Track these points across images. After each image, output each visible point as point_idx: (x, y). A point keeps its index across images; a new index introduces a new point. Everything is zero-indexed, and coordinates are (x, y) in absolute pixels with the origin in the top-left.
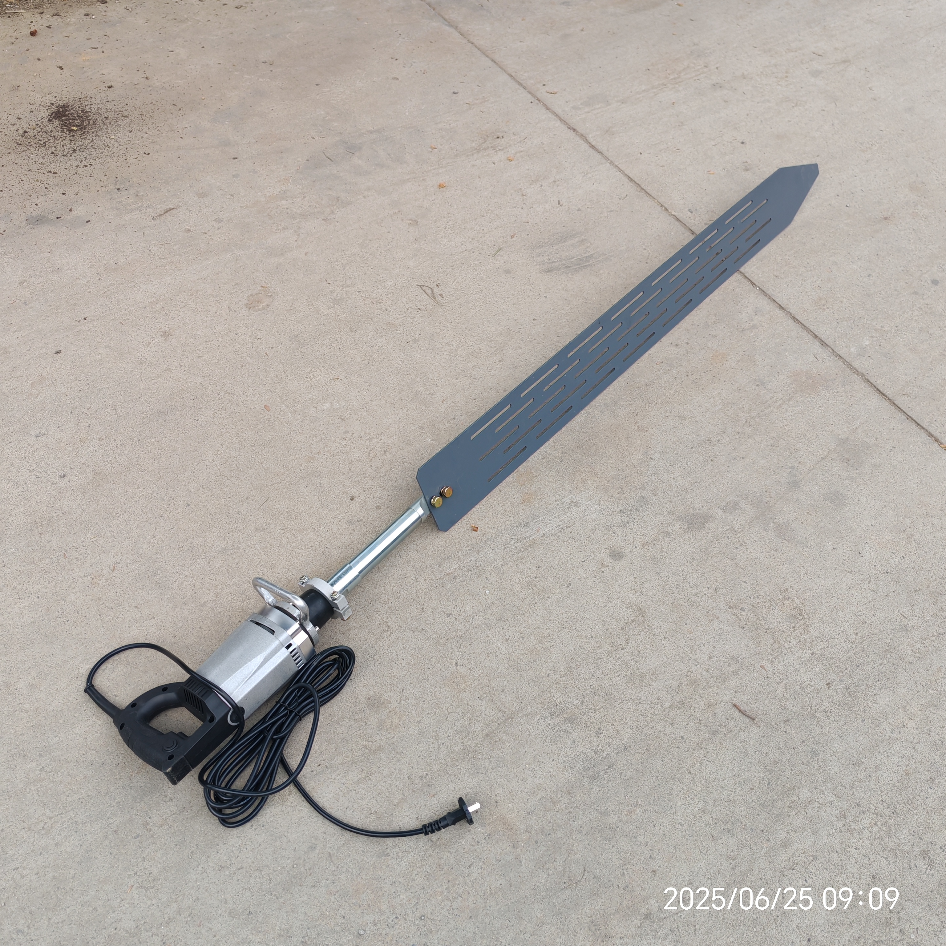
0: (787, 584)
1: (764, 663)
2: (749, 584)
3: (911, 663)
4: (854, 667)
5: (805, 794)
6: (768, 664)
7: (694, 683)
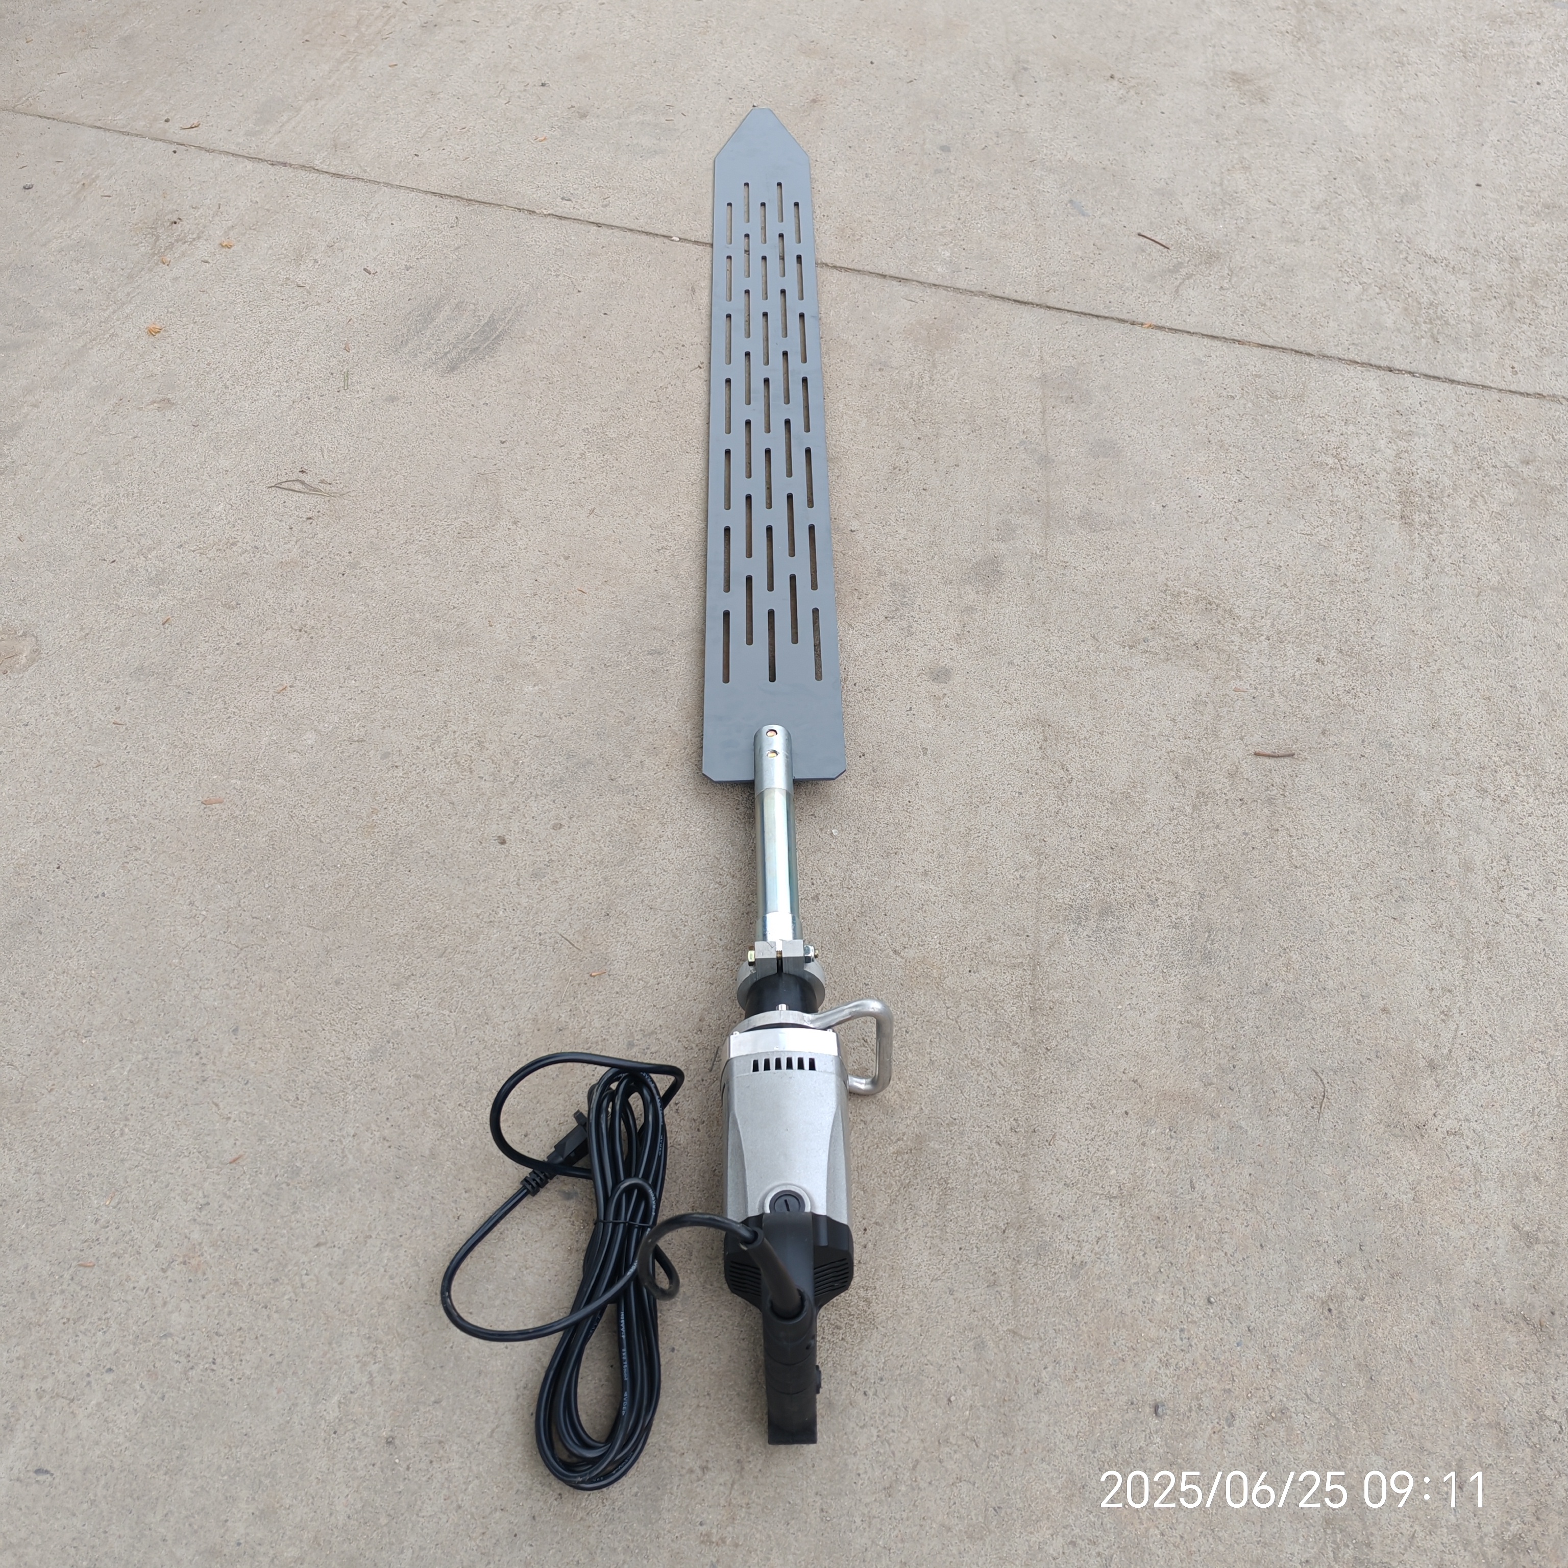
0: (1161, 579)
1: (1233, 684)
2: (1121, 607)
3: (1366, 580)
4: (1321, 623)
5: (1425, 797)
6: (1239, 683)
7: (1188, 762)
